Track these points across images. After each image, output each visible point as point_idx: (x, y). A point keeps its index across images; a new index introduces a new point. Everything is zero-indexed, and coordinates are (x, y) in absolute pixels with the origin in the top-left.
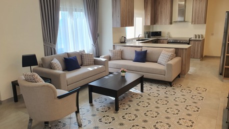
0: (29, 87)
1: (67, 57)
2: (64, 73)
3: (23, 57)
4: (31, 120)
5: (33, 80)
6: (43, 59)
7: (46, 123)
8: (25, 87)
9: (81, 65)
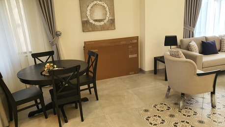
0: (174, 61)
1: (205, 41)
2: (201, 56)
3: (166, 37)
4: (169, 89)
5: (177, 56)
6: (181, 41)
7: (183, 94)
8: (170, 60)
9: (219, 51)
